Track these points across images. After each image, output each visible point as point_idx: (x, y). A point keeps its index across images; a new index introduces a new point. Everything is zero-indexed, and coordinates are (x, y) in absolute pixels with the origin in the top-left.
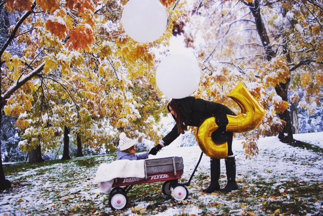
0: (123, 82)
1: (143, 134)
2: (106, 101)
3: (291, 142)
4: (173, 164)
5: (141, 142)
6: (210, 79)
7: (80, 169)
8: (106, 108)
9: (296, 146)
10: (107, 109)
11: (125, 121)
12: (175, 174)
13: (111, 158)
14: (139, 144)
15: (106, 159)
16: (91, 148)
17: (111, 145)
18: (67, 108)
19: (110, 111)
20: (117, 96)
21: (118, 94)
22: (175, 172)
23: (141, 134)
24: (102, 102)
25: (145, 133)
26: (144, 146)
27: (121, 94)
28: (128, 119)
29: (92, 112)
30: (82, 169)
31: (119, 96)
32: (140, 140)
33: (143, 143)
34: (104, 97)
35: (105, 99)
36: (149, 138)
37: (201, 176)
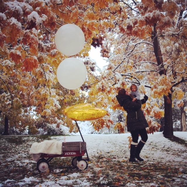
0: (50, 82)
1: (61, 120)
2: (35, 94)
3: (171, 138)
4: (79, 146)
5: (59, 128)
6: (112, 89)
7: (11, 145)
8: (34, 99)
9: (174, 141)
10: (35, 101)
11: (48, 112)
12: (80, 153)
13: (34, 139)
14: (56, 129)
15: (31, 139)
16: (16, 128)
17: (34, 127)
18: (4, 97)
19: (37, 102)
20: (44, 92)
21: (45, 91)
22: (81, 152)
23: (59, 121)
24: (32, 95)
25: (62, 120)
26: (61, 131)
27: (47, 90)
28: (51, 111)
29: (22, 102)
30: (13, 145)
31: (46, 92)
32: (58, 126)
33: (60, 128)
34: (34, 91)
35: (34, 93)
36: (66, 124)
37: (100, 156)
